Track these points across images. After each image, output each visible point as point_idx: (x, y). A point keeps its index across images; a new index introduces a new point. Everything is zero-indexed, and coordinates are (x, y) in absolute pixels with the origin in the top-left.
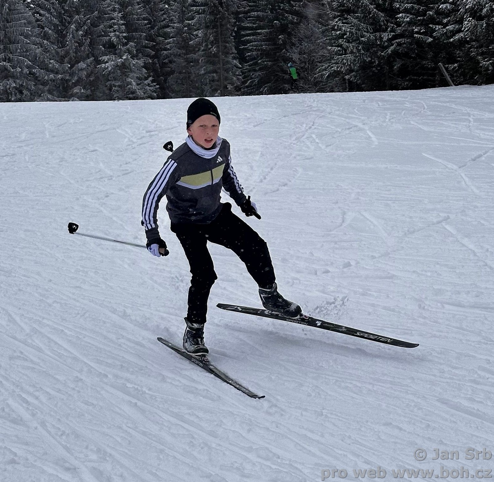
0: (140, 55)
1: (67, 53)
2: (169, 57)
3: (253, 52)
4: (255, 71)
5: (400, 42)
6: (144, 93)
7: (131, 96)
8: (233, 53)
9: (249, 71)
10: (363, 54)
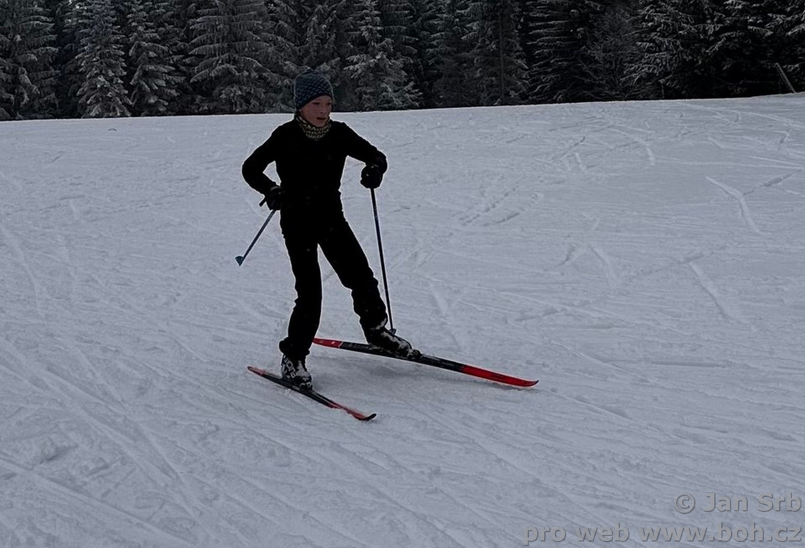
0: (399, 54)
1: (307, 52)
2: (435, 56)
3: (544, 48)
4: (547, 73)
5: (729, 36)
6: (403, 102)
7: (387, 105)
8: (518, 51)
9: (540, 74)
10: (682, 52)
